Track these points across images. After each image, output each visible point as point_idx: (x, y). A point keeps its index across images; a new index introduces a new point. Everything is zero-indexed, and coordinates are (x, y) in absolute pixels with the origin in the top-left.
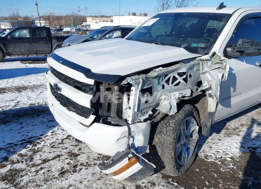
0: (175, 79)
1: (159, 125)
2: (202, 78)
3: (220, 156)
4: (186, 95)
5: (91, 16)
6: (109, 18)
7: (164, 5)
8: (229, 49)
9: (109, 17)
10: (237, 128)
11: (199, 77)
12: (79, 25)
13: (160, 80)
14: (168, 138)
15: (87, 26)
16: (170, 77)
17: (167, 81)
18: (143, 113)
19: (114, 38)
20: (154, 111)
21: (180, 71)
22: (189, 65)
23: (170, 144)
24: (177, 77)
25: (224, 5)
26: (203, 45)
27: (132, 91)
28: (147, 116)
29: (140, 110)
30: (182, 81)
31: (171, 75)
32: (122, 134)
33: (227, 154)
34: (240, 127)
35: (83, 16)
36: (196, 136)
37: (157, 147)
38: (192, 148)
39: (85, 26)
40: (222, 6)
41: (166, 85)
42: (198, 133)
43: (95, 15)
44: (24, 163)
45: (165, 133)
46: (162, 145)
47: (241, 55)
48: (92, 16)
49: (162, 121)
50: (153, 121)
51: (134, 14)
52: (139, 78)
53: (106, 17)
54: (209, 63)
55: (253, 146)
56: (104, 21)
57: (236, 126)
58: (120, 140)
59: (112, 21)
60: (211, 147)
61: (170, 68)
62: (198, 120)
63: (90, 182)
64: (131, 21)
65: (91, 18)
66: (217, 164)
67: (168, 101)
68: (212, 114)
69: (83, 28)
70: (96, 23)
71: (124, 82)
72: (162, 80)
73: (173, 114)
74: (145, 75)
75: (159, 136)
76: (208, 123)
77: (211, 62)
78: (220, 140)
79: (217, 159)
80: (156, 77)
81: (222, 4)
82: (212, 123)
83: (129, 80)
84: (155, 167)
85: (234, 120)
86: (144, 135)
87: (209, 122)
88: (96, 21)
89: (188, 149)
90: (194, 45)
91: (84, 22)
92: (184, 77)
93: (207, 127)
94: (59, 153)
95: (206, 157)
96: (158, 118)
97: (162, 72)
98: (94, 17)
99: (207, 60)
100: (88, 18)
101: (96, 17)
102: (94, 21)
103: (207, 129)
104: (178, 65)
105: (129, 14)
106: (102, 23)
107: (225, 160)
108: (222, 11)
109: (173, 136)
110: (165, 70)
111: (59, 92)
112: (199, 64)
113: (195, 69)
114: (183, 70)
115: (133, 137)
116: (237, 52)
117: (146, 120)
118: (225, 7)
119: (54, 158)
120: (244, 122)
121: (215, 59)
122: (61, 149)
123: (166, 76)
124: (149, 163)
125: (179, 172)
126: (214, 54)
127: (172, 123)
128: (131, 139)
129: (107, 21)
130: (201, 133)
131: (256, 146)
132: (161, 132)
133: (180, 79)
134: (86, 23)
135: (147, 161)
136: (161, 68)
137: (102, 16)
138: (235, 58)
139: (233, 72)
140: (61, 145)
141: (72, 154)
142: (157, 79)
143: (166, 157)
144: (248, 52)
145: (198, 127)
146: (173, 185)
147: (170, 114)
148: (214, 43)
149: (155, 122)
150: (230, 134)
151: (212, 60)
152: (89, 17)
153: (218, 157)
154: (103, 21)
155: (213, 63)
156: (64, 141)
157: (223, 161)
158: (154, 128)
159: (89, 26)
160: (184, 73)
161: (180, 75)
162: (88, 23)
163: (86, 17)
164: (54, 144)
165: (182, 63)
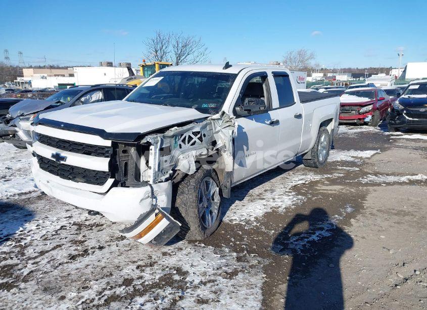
0: (190, 138)
1: (180, 186)
2: (216, 137)
3: (244, 218)
4: (203, 154)
5: (31, 67)
6: (66, 70)
7: (156, 51)
8: (238, 109)
9: (66, 68)
10: (261, 194)
11: (212, 137)
12: (10, 83)
13: (177, 139)
14: (190, 197)
15: (26, 83)
16: (186, 137)
17: (184, 141)
18: (163, 172)
19: (94, 102)
20: (174, 171)
21: (194, 131)
22: (201, 124)
23: (193, 202)
24: (192, 136)
25: (230, 64)
26: (213, 105)
27: (151, 150)
28: (167, 176)
29: (160, 170)
30: (198, 141)
31: (186, 135)
32: (145, 195)
33: (251, 216)
34: (264, 192)
35: (15, 66)
36: (217, 199)
37: (180, 209)
38: (215, 212)
39: (21, 84)
40: (227, 66)
41: (182, 144)
42: (219, 194)
43: (38, 65)
44: (15, 258)
45: (187, 192)
46: (185, 205)
47: (249, 113)
48: (33, 66)
49: (183, 182)
50: (174, 182)
51: (110, 64)
52: (157, 137)
53: (58, 68)
54: (220, 122)
55: (276, 206)
56: (58, 75)
57: (260, 192)
58: (143, 201)
59: (72, 75)
60: (235, 213)
61: (185, 128)
62: (218, 182)
63: (109, 259)
64: (105, 74)
65: (32, 69)
66: (242, 224)
67: (187, 160)
68: (230, 174)
69: (18, 87)
70: (43, 78)
71: (144, 141)
72: (179, 139)
73: (193, 173)
74: (163, 134)
75: (181, 197)
76: (228, 184)
77: (222, 121)
78: (244, 206)
79: (241, 221)
80: (173, 136)
81: (228, 63)
82: (232, 186)
83: (149, 139)
84: (180, 225)
85: (258, 187)
86: (167, 195)
87: (228, 182)
88: (42, 75)
89: (211, 212)
90: (205, 106)
91: (19, 76)
92: (199, 136)
93: (227, 188)
94: (58, 244)
95: (231, 220)
96: (179, 178)
97: (177, 131)
98: (35, 68)
99: (218, 119)
100: (25, 71)
101: (40, 67)
102: (38, 75)
103: (227, 190)
104: (191, 124)
105: (101, 65)
106: (54, 78)
107: (250, 220)
108: (228, 71)
109: (194, 194)
110: (180, 129)
111: (62, 162)
112: (211, 123)
113: (208, 128)
114: (197, 129)
115: (155, 198)
116: (245, 110)
117: (167, 180)
118: (231, 66)
119: (54, 249)
120: (267, 188)
121: (225, 118)
122: (58, 240)
123: (182, 135)
124: (175, 221)
125: (204, 233)
126: (224, 113)
127: (192, 182)
128: (154, 200)
129: (64, 76)
130: (222, 195)
131: (278, 206)
132: (183, 193)
133: (195, 139)
134: (22, 78)
135: (173, 219)
136: (176, 128)
137: (52, 67)
138: (244, 117)
139: (244, 130)
140: (57, 236)
141: (76, 241)
142: (174, 138)
143: (191, 217)
144: (254, 110)
145: (218, 188)
146: (200, 246)
147: (190, 174)
148: (223, 103)
149: (175, 182)
150: (254, 199)
151: (223, 119)
152: (27, 68)
153: (242, 219)
154: (55, 75)
155: (224, 122)
156: (58, 232)
157: (248, 222)
158: (175, 188)
159: (30, 83)
160: (198, 133)
161: (195, 134)
162: (26, 79)
163: (21, 69)
164: (46, 237)
165: (195, 123)
